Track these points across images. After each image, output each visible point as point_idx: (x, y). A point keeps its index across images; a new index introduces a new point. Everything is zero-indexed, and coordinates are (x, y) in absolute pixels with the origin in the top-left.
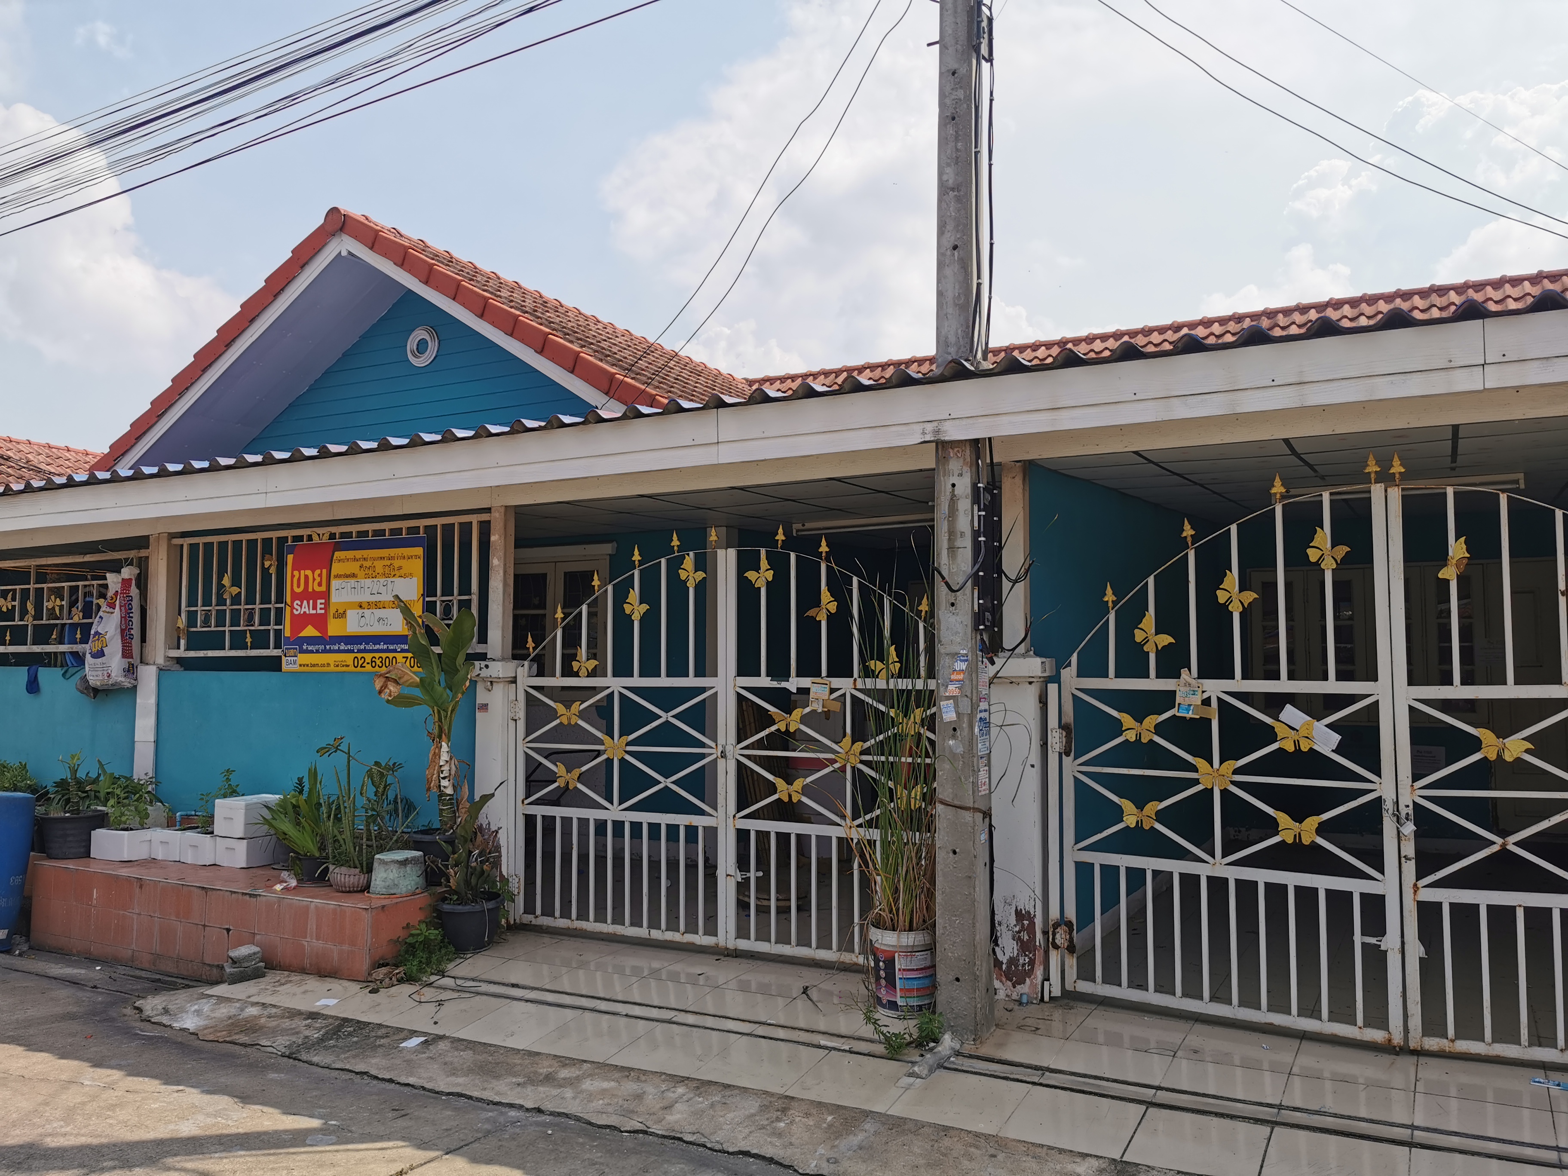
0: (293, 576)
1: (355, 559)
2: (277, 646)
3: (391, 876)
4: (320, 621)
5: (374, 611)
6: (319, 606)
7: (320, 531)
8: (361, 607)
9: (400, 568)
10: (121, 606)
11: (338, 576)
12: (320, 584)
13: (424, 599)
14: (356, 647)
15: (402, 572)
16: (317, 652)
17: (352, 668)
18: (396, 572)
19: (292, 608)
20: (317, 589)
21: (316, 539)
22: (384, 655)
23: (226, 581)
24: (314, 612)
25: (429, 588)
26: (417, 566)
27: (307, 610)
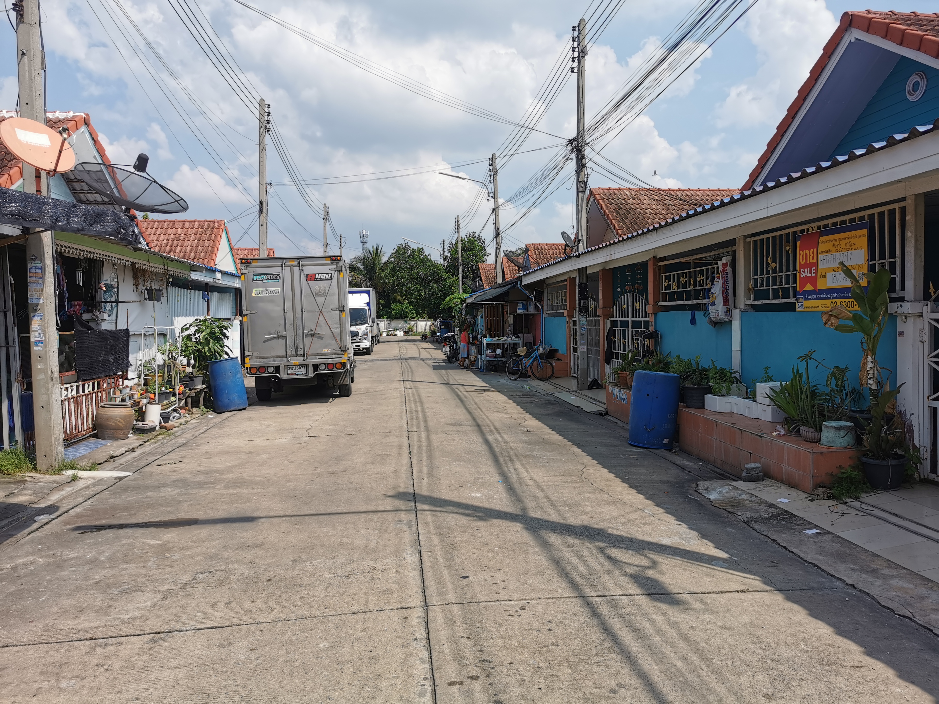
0: (800, 254)
1: (830, 241)
2: (794, 297)
3: (831, 435)
4: (813, 281)
7: (813, 225)
9: (855, 244)
10: (722, 278)
11: (821, 252)
12: (813, 258)
13: (868, 263)
14: (832, 296)
15: (856, 246)
16: (813, 299)
17: (830, 309)
18: (853, 247)
19: (800, 273)
20: (812, 261)
21: (810, 230)
22: (847, 300)
23: (769, 261)
24: (810, 275)
25: (871, 256)
26: (864, 242)
27: (807, 274)
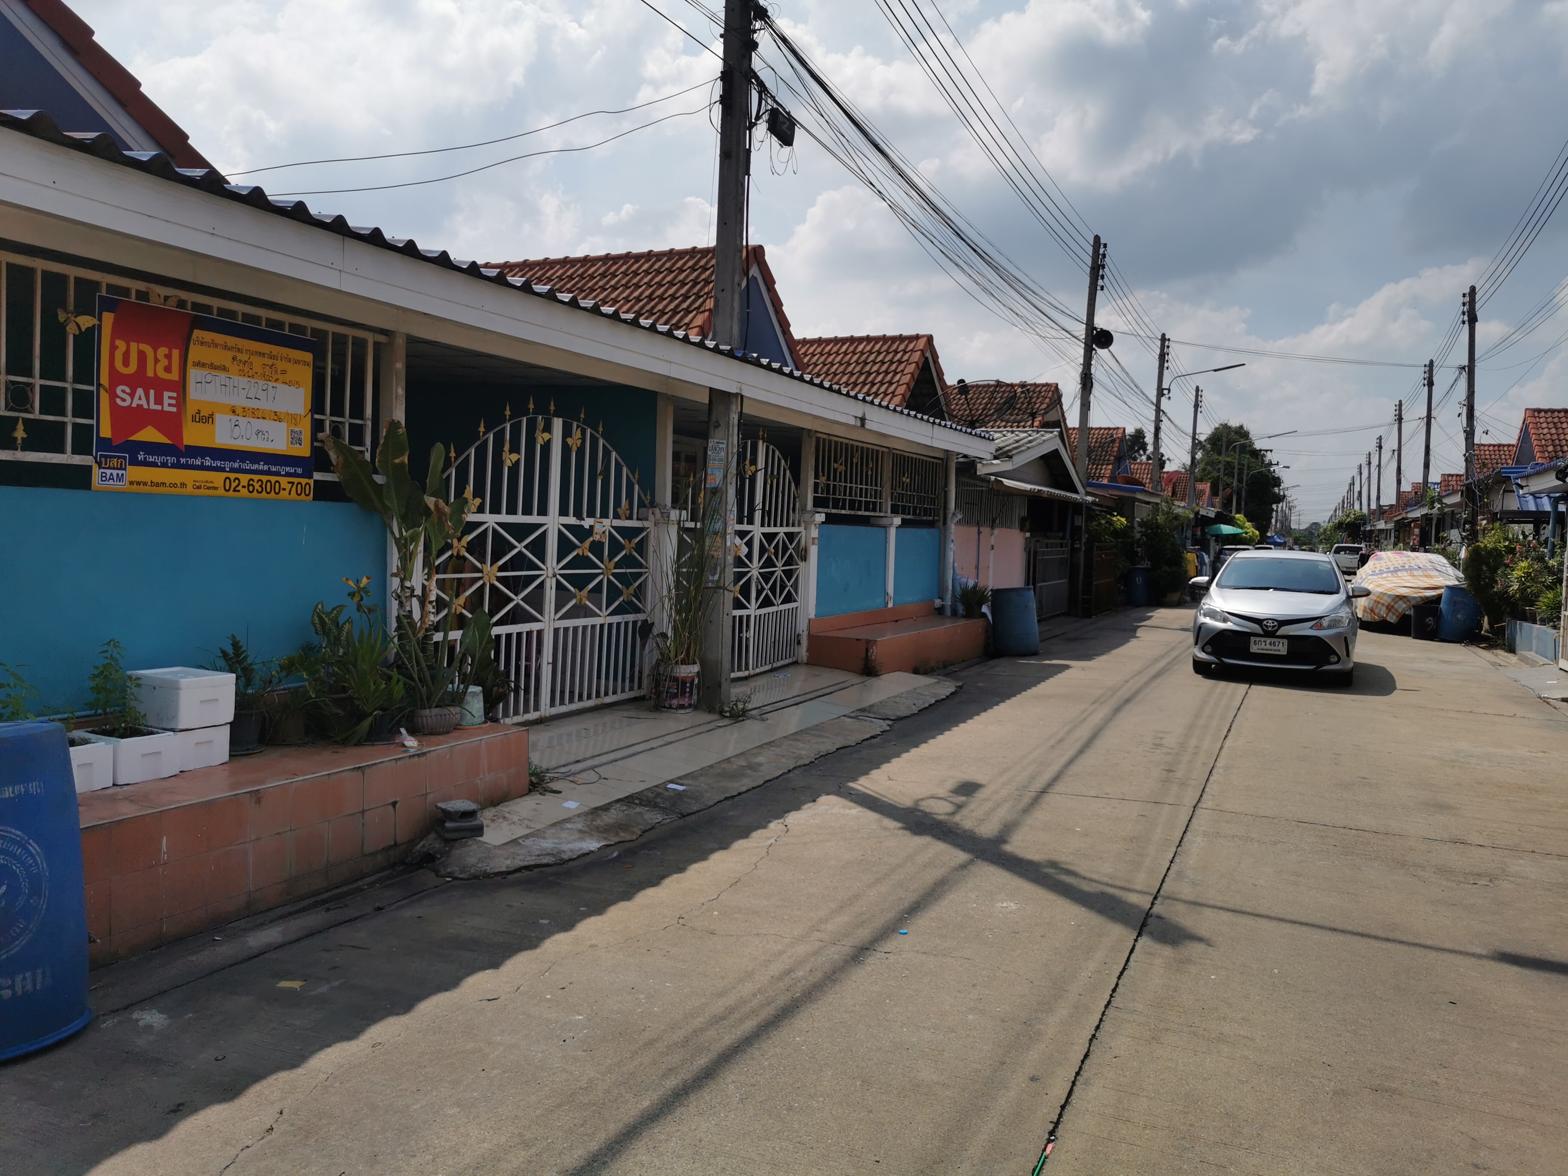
0: (113, 348)
1: (226, 347)
5: (251, 420)
6: (166, 401)
8: (234, 412)
9: (283, 372)
11: (199, 364)
12: (168, 369)
13: (312, 416)
14: (228, 465)
15: (286, 377)
16: (164, 465)
17: (221, 492)
19: (113, 396)
20: (162, 375)
21: (153, 299)
24: (159, 408)
25: (317, 405)
26: (306, 375)
27: (144, 402)
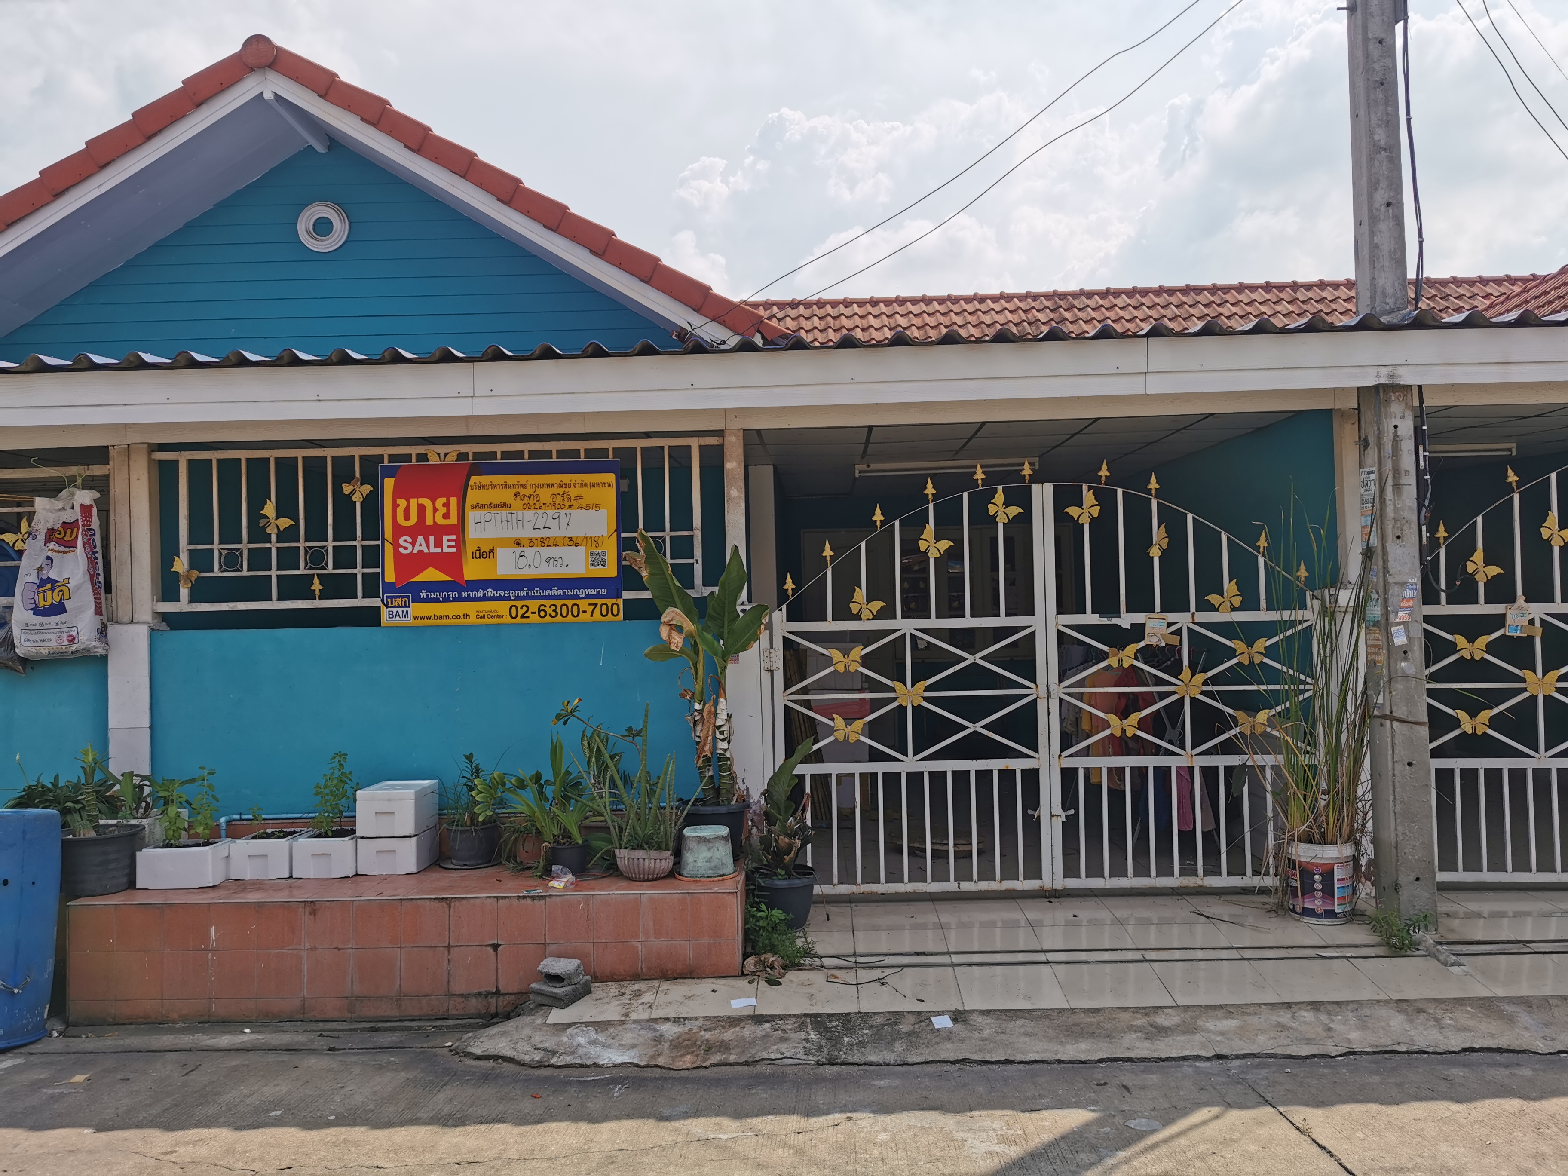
0: (395, 506)
1: (506, 486)
2: (372, 595)
5: (540, 549)
6: (446, 543)
8: (518, 544)
9: (579, 498)
11: (476, 507)
12: (446, 516)
13: (619, 536)
14: (513, 594)
15: (583, 502)
16: (446, 600)
17: (508, 619)
18: (573, 502)
19: (396, 545)
20: (440, 521)
22: (559, 603)
23: (270, 509)
24: (439, 550)
26: (607, 497)
